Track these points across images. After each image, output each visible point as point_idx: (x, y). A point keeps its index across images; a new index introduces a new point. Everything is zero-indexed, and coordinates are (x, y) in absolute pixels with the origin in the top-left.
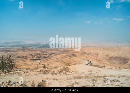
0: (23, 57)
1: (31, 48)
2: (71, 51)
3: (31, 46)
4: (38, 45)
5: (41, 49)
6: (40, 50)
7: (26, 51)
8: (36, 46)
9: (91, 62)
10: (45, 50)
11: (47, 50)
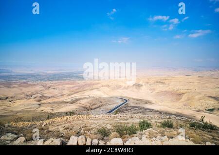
0: (6, 98)
1: (24, 81)
2: (97, 84)
3: (25, 77)
4: (38, 75)
5: (44, 82)
6: (41, 85)
7: (14, 87)
8: (34, 78)
9: (127, 101)
10: (51, 84)
11: (55, 83)
